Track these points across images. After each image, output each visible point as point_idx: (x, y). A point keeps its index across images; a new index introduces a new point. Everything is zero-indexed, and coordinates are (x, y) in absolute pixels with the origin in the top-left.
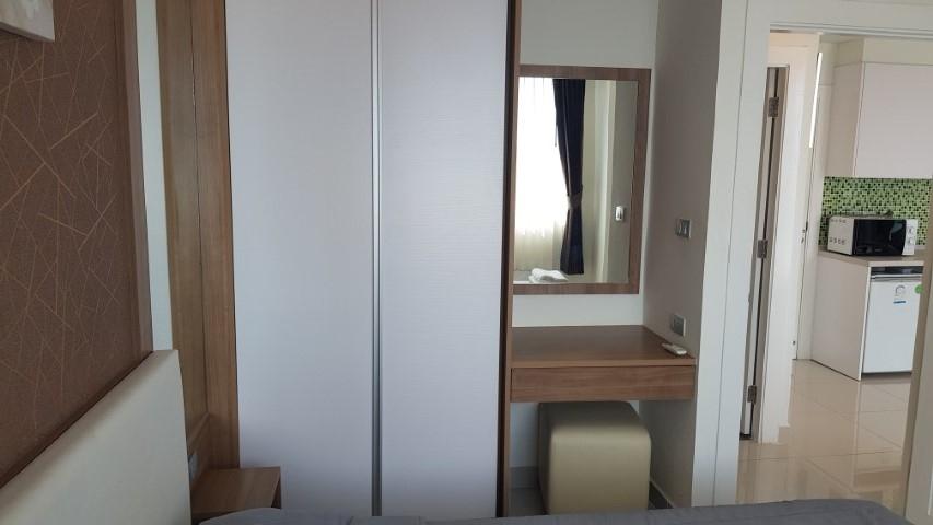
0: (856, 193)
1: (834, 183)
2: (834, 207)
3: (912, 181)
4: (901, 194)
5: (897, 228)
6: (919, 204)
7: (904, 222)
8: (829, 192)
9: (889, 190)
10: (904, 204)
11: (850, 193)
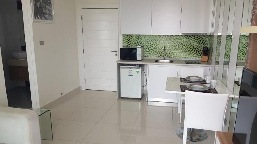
0: (134, 40)
1: (126, 37)
2: (127, 44)
3: (155, 35)
4: (151, 40)
5: (134, 51)
6: (158, 44)
7: (136, 49)
8: (124, 40)
9: (146, 39)
10: (152, 43)
11: (132, 40)
